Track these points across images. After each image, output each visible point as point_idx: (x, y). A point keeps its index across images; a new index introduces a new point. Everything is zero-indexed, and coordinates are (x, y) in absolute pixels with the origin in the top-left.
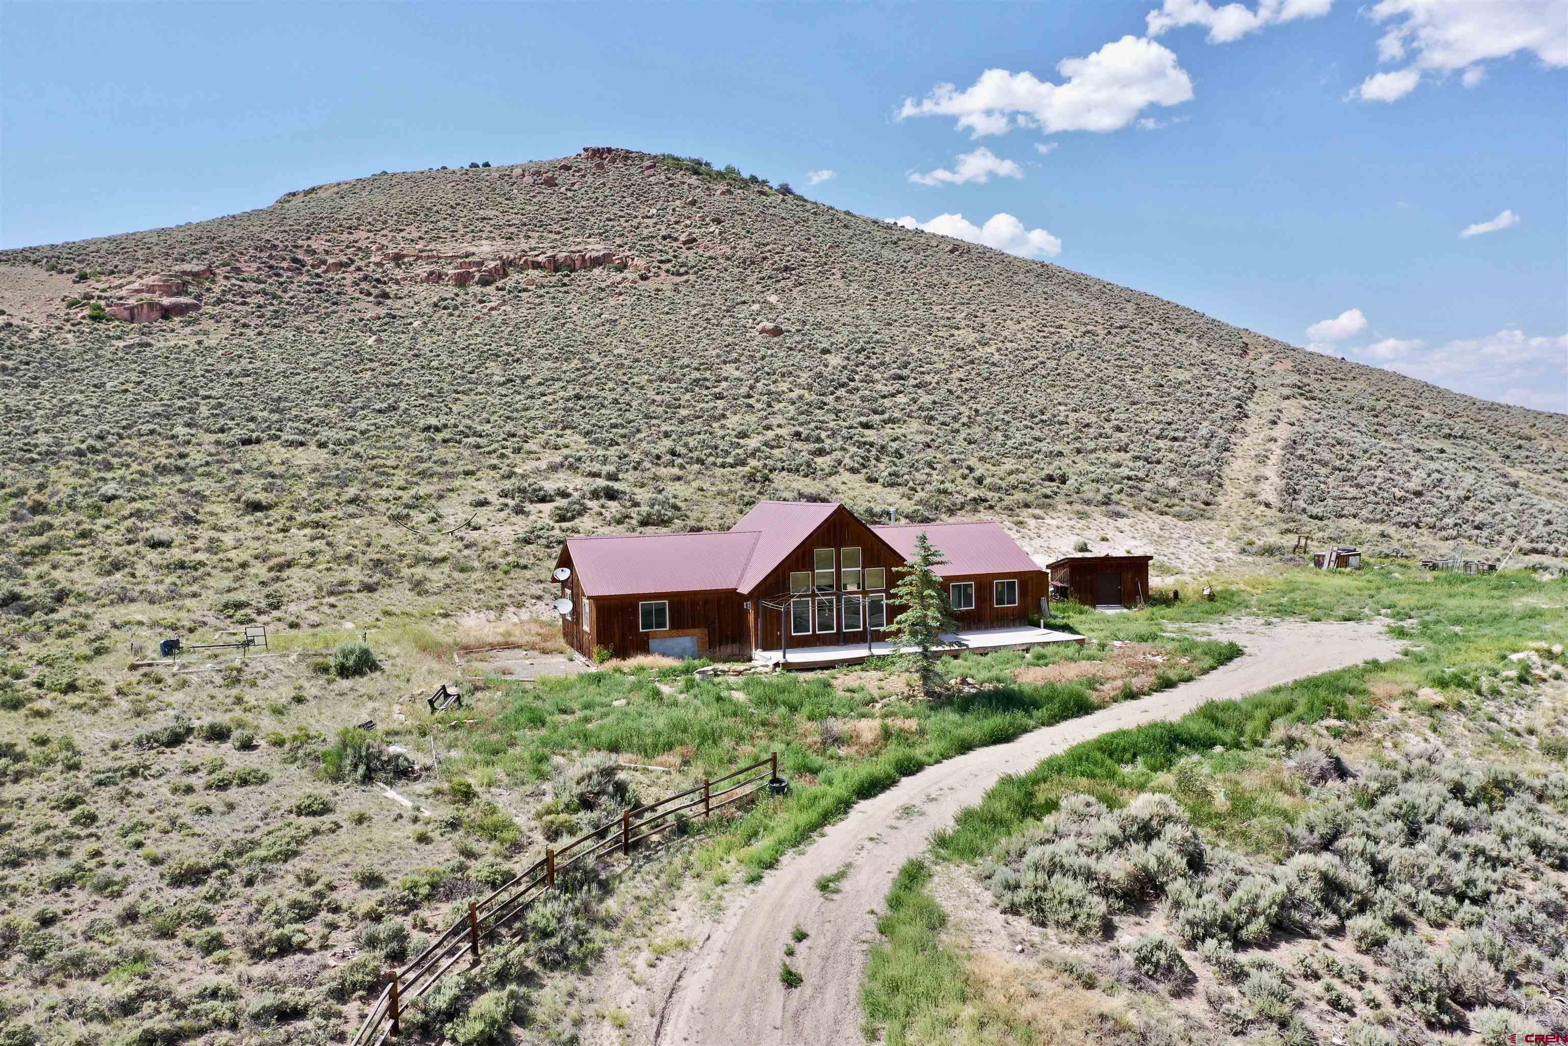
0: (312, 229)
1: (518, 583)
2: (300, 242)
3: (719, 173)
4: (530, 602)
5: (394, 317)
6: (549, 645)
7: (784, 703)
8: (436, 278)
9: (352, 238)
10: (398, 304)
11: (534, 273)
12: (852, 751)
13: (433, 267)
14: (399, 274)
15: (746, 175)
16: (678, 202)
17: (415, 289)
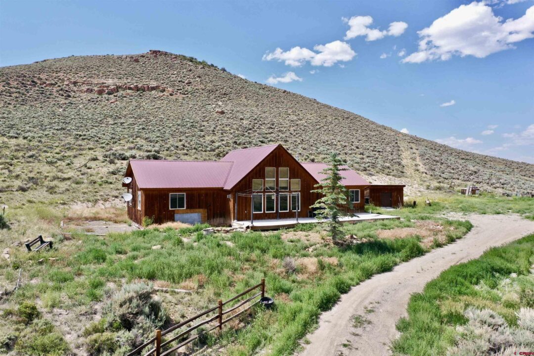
0: (41, 70)
1: (106, 190)
2: (36, 75)
3: (200, 62)
4: (111, 199)
5: (72, 104)
6: (119, 219)
7: (258, 247)
8: (90, 91)
9: (57, 75)
10: (74, 99)
11: (129, 91)
12: (305, 277)
13: (89, 87)
14: (75, 89)
15: (209, 63)
16: (184, 70)
17: (81, 94)
